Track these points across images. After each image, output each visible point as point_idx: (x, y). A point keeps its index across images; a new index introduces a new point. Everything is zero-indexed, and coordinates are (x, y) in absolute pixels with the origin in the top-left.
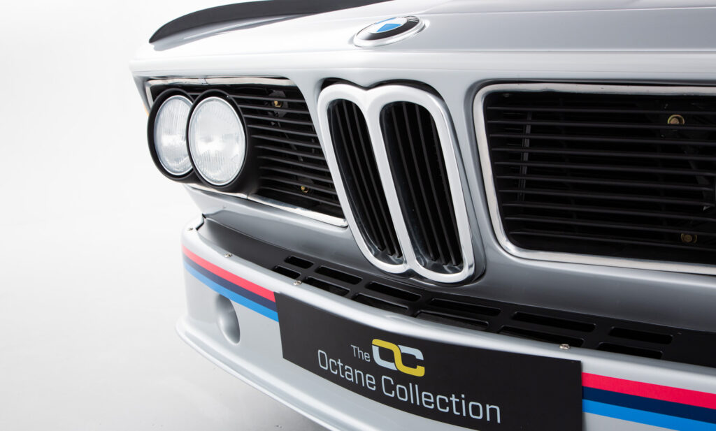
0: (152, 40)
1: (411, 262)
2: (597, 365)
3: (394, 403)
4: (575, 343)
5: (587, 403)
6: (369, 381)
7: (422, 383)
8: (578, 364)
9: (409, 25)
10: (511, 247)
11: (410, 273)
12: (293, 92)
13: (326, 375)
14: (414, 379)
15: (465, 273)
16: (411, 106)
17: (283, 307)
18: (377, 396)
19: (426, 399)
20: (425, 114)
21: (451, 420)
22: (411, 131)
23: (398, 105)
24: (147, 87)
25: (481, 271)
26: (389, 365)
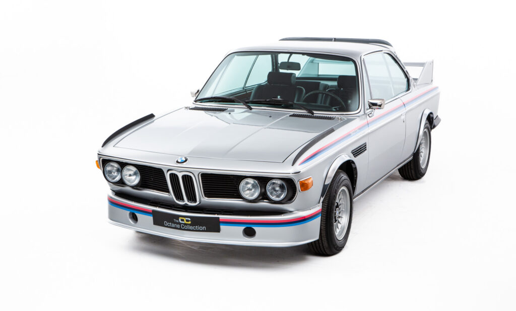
0: (102, 147)
1: (186, 202)
2: (222, 217)
3: (184, 230)
4: (218, 214)
5: (221, 224)
6: (178, 226)
7: (190, 225)
8: (218, 218)
10: (206, 198)
11: (186, 204)
12: (161, 170)
13: (167, 227)
14: (188, 224)
15: (198, 203)
16: (188, 176)
17: (154, 213)
18: (180, 229)
19: (191, 228)
20: (191, 177)
21: (196, 231)
22: (188, 180)
23: (185, 175)
24: (101, 159)
25: (200, 203)
26: (183, 222)
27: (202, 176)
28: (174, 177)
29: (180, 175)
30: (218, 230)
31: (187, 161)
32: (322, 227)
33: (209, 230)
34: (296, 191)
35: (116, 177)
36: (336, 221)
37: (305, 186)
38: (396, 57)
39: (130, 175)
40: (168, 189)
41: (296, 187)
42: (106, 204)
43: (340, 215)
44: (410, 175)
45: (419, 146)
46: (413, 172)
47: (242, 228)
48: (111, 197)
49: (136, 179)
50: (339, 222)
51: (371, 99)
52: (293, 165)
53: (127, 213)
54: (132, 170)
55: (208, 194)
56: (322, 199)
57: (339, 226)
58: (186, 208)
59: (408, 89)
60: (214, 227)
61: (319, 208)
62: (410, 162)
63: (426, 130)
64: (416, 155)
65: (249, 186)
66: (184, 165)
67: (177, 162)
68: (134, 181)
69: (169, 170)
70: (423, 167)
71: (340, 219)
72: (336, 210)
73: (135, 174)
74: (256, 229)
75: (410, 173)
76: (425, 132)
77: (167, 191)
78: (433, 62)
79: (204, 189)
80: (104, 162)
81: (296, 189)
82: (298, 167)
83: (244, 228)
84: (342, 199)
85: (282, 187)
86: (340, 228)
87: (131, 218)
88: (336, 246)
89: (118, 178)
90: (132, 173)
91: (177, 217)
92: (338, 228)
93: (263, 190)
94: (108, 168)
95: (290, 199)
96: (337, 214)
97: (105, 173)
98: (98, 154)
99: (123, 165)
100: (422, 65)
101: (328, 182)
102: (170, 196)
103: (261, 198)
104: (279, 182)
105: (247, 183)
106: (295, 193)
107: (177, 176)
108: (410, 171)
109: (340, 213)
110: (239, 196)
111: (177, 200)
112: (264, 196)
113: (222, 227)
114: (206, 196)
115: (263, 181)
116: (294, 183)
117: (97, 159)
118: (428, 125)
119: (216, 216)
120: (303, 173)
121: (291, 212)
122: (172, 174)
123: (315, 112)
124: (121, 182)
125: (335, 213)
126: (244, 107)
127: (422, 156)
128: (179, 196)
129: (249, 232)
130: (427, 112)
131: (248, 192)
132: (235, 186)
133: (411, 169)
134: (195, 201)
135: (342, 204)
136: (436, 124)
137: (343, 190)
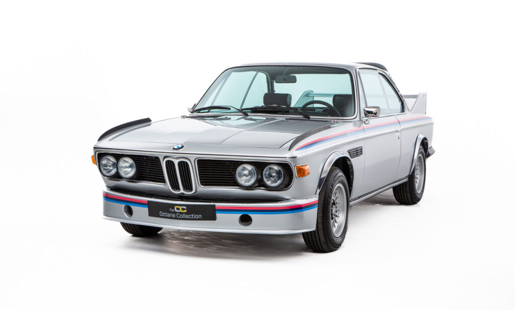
1: (182, 191)
2: (218, 205)
3: (180, 219)
4: (214, 202)
5: (217, 212)
6: (174, 216)
7: (186, 213)
8: (215, 205)
9: (182, 147)
10: (202, 187)
11: (182, 193)
12: (157, 158)
13: (163, 217)
14: (184, 213)
15: (193, 191)
16: (184, 162)
17: (149, 204)
18: (176, 218)
19: (187, 216)
20: (187, 163)
21: (192, 219)
22: (184, 166)
23: (181, 162)
24: (97, 153)
25: (196, 192)
26: (179, 211)
27: (198, 163)
28: (170, 164)
29: (176, 162)
30: (213, 218)
31: (183, 148)
32: (319, 220)
33: (205, 218)
34: (292, 178)
35: (111, 170)
36: (332, 218)
37: (302, 172)
38: (390, 79)
39: (126, 167)
40: (164, 179)
41: (292, 173)
42: (101, 200)
43: (337, 214)
44: (406, 199)
45: (414, 168)
46: (409, 195)
47: (238, 216)
48: (106, 192)
49: (131, 170)
50: (336, 221)
51: (367, 107)
52: (289, 150)
53: (122, 206)
54: (128, 162)
55: (205, 182)
56: (319, 191)
57: (336, 225)
58: (181, 197)
59: (403, 110)
60: (209, 215)
61: (315, 199)
62: (405, 183)
63: (420, 155)
64: (411, 177)
65: (246, 172)
66: (181, 151)
67: (174, 149)
68: (130, 173)
69: (165, 157)
70: (419, 192)
71: (336, 219)
72: (332, 207)
73: (131, 166)
74: (252, 216)
75: (406, 197)
76: (420, 157)
77: (163, 181)
78: (426, 95)
79: (200, 177)
80: (100, 156)
81: (292, 175)
82: (294, 153)
83: (240, 215)
84: (338, 197)
85: (278, 173)
86: (336, 226)
87: (126, 212)
88: (333, 241)
89: (114, 172)
90: (127, 165)
91: (173, 206)
92: (335, 226)
93: (260, 177)
94: (104, 162)
95: (286, 185)
96: (333, 211)
97: (101, 167)
98: (95, 148)
99: (118, 157)
100: (415, 97)
101: (324, 175)
102: (167, 186)
103: (257, 185)
104: (276, 168)
105: (244, 169)
106: (292, 180)
107: (173, 162)
108: (405, 195)
109: (336, 211)
110: (236, 184)
111: (172, 189)
112: (260, 183)
113: (218, 215)
114: (202, 184)
115: (260, 166)
116: (291, 169)
117: (93, 154)
118: (423, 150)
119: (212, 204)
120: (299, 158)
121: (287, 200)
122: (168, 161)
123: (311, 117)
124: (117, 176)
125: (332, 210)
126: (241, 114)
127: (418, 182)
128: (175, 186)
129: (246, 220)
130: (421, 137)
131: (245, 178)
132: (231, 173)
133: (406, 192)
134: (191, 190)
135: (339, 203)
136: (430, 152)
137: (339, 187)
